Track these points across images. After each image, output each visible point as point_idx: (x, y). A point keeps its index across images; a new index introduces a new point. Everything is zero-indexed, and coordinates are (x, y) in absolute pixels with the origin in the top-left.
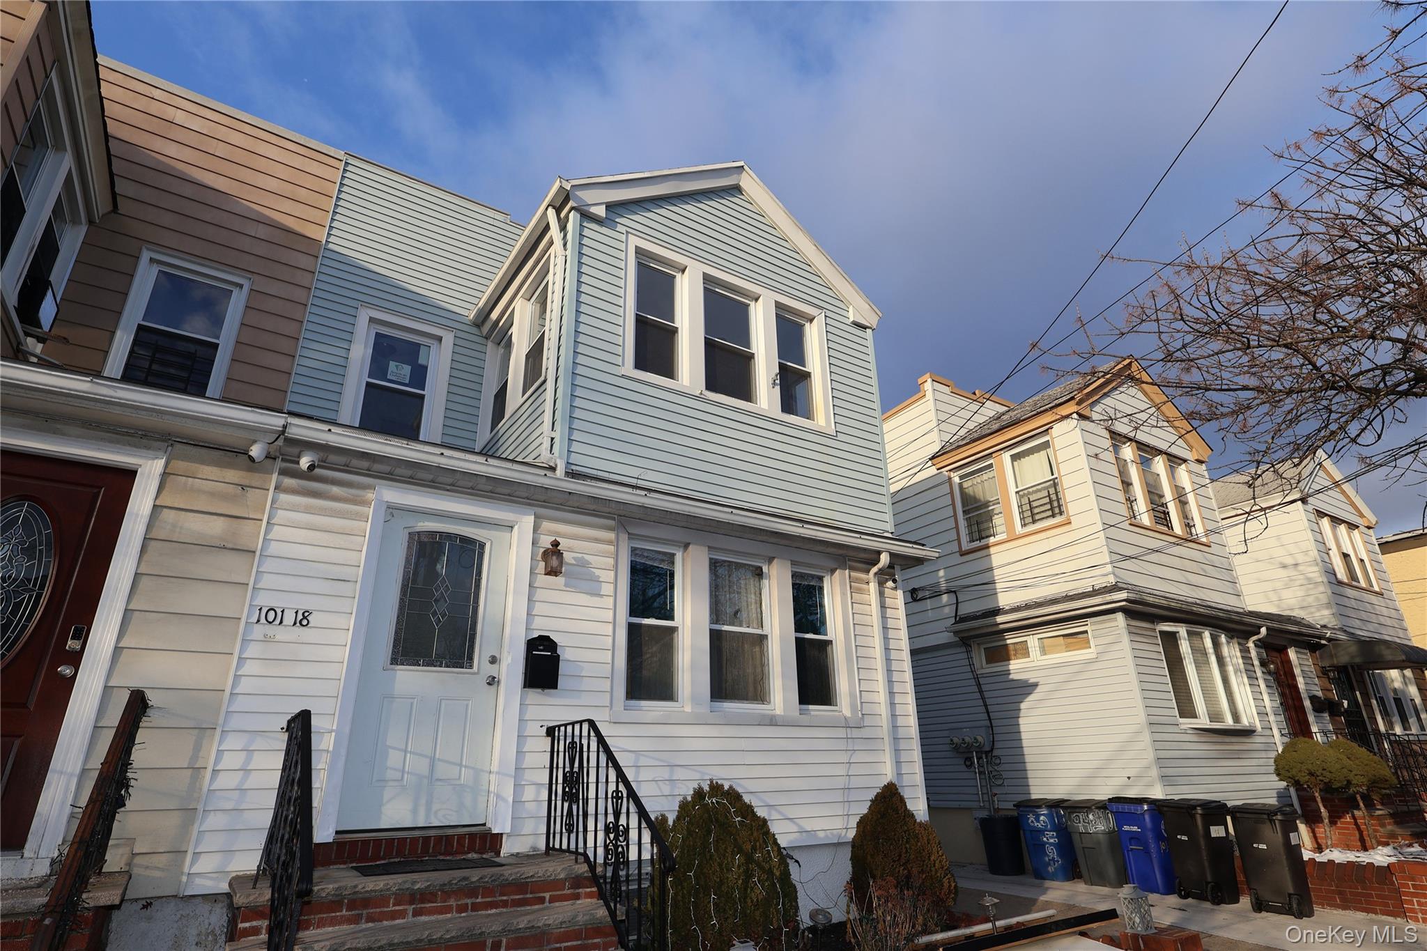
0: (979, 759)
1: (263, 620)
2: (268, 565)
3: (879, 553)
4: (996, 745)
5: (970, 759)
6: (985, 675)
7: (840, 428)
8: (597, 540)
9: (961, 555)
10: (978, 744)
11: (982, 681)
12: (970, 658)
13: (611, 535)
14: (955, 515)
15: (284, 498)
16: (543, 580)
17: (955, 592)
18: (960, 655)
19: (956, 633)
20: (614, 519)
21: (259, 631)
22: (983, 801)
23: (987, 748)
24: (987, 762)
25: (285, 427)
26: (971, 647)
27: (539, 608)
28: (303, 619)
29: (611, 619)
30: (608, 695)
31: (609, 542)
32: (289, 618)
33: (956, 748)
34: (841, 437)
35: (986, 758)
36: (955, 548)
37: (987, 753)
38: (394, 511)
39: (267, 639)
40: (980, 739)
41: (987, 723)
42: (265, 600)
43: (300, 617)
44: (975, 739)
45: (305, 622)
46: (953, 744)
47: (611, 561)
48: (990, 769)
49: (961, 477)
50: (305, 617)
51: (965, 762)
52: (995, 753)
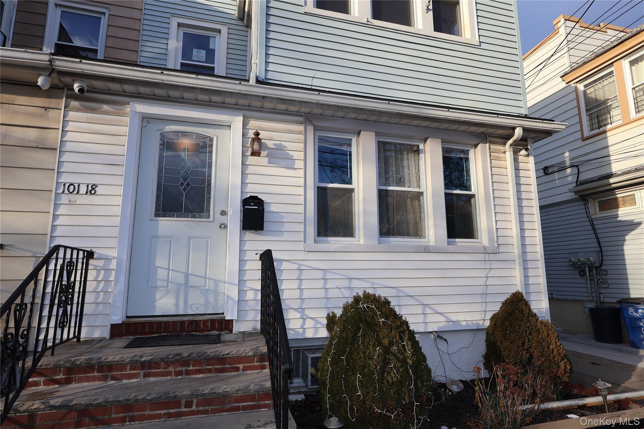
0: (590, 271)
1: (66, 191)
2: (65, 158)
3: (514, 129)
4: (604, 263)
5: (584, 271)
6: (597, 219)
7: (482, 39)
8: (291, 132)
9: (583, 141)
10: (590, 262)
11: (595, 222)
12: (587, 208)
13: (301, 128)
14: (580, 114)
15: (72, 115)
16: (252, 160)
17: (577, 166)
18: (579, 207)
19: (576, 192)
20: (302, 116)
21: (65, 199)
22: (592, 297)
23: (597, 265)
24: (597, 273)
26: (588, 201)
27: (250, 179)
28: (92, 190)
29: (303, 184)
30: (302, 234)
31: (299, 133)
32: (83, 189)
33: (574, 265)
34: (483, 46)
35: (596, 271)
36: (579, 135)
37: (596, 268)
38: (149, 120)
39: (70, 203)
40: (592, 259)
41: (599, 249)
42: (65, 179)
43: (90, 189)
44: (588, 259)
45: (93, 192)
46: (572, 262)
47: (302, 145)
48: (599, 277)
49: (585, 86)
50: (93, 189)
51: (579, 273)
52: (603, 268)
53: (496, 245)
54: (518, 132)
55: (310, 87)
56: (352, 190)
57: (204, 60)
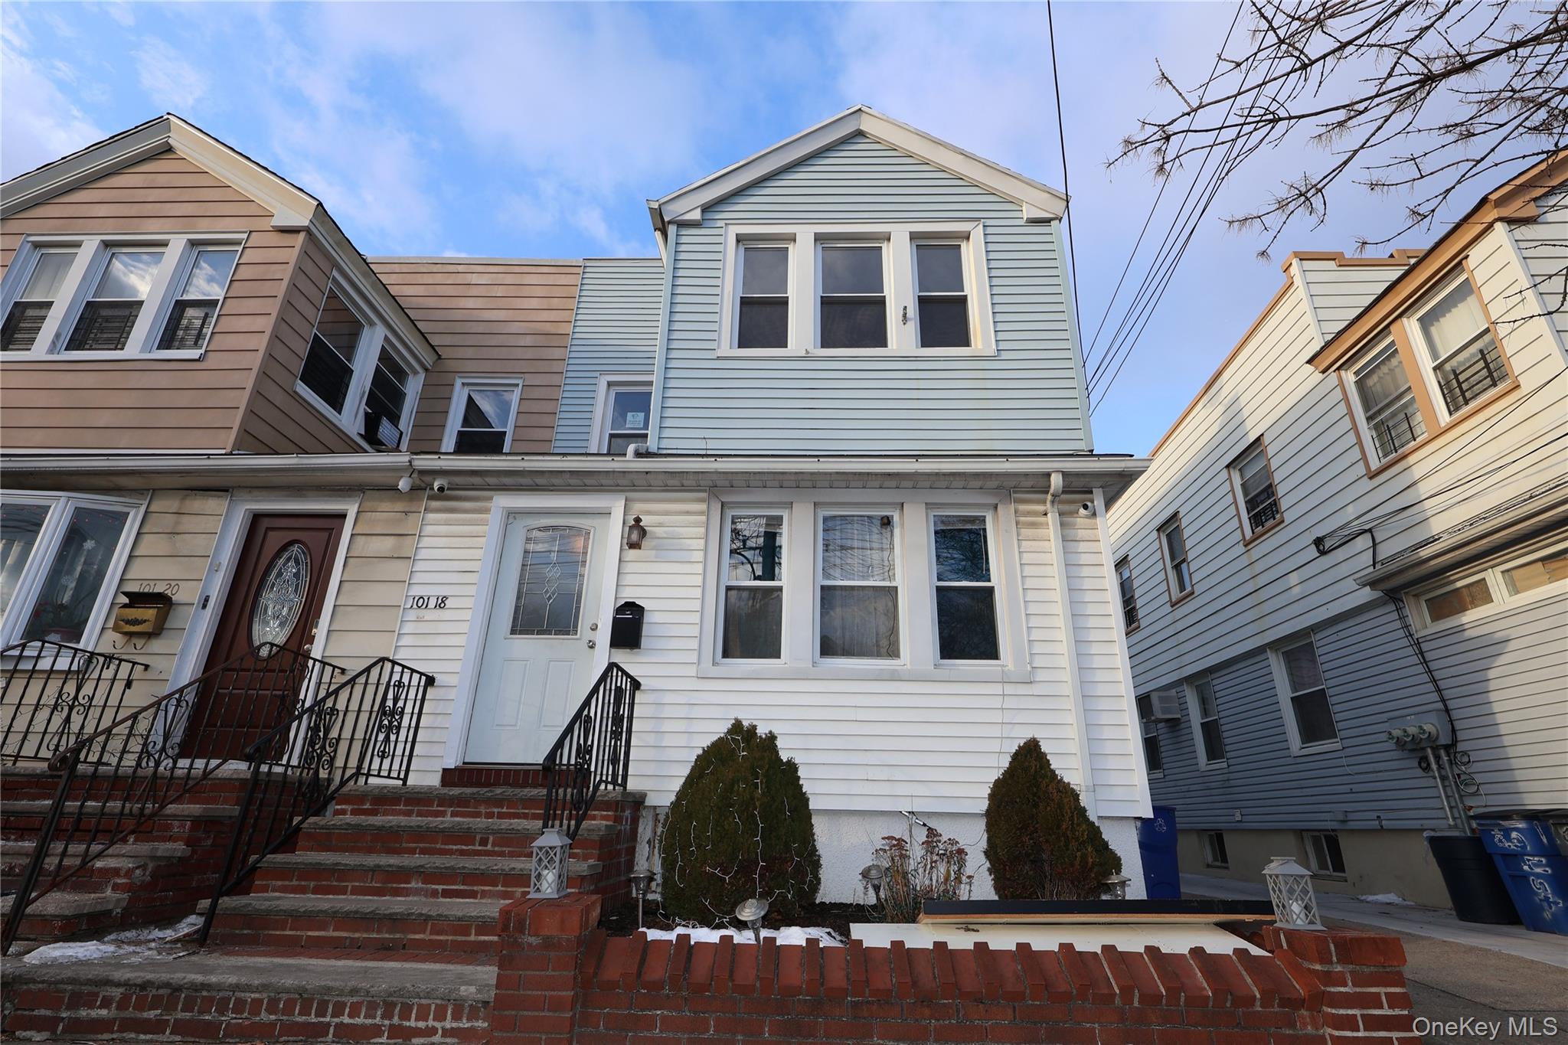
0: (1438, 758)
1: (415, 606)
2: (419, 566)
3: (1048, 475)
4: (1461, 736)
5: (1425, 759)
6: (1428, 638)
7: (1002, 346)
8: (688, 513)
9: (1371, 478)
10: (1426, 735)
11: (1425, 647)
12: (1402, 618)
13: (703, 507)
14: (1355, 427)
15: (431, 516)
16: (633, 554)
17: (1370, 531)
18: (1387, 617)
19: (1373, 584)
20: (705, 491)
21: (412, 615)
22: (1454, 819)
23: (1444, 740)
24: (1450, 761)
25: (410, 462)
26: (1403, 601)
27: (628, 579)
28: (442, 603)
29: (700, 584)
30: (696, 653)
31: (701, 513)
32: (432, 603)
33: (1400, 744)
34: (1005, 355)
35: (1448, 755)
36: (1360, 470)
37: (1447, 748)
38: (516, 515)
39: (418, 620)
40: (1428, 728)
41: (1440, 705)
42: (416, 591)
43: (440, 601)
44: (1421, 727)
45: (442, 605)
46: (1393, 738)
47: (702, 530)
48: (1457, 771)
49: (1356, 373)
50: (443, 602)
51: (1420, 763)
52: (1461, 747)
53: (1029, 668)
54: (1056, 481)
55: (704, 452)
56: (780, 589)
57: (642, 426)
